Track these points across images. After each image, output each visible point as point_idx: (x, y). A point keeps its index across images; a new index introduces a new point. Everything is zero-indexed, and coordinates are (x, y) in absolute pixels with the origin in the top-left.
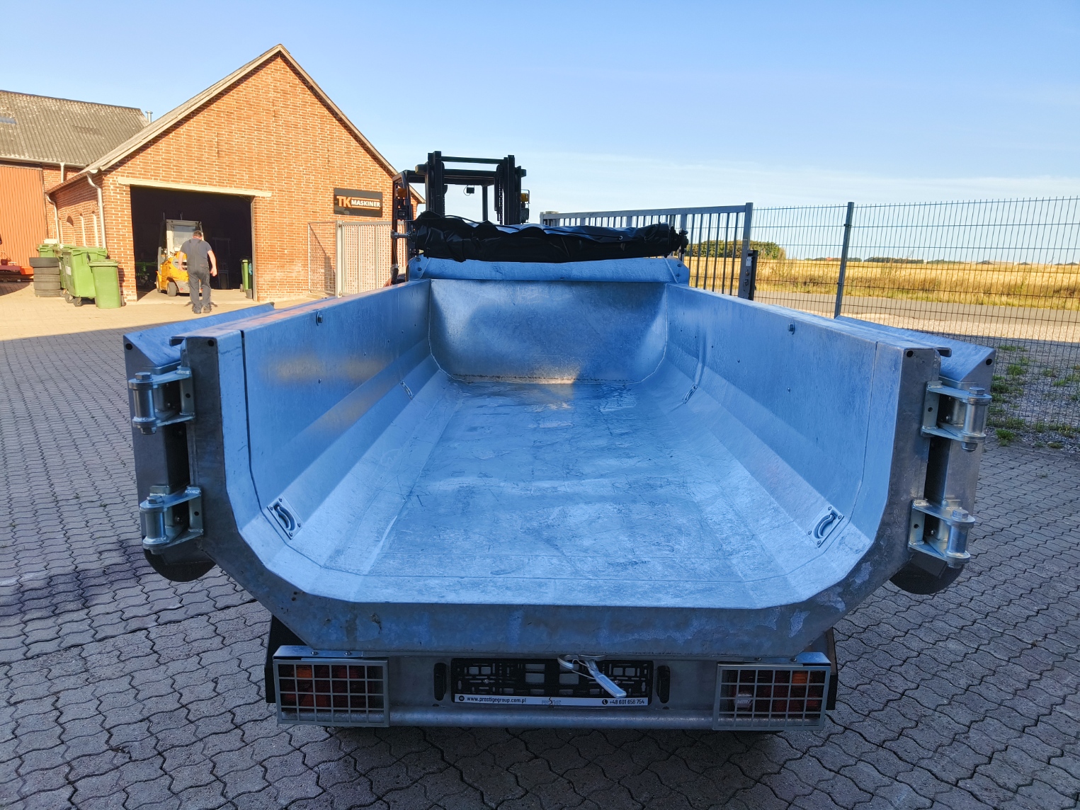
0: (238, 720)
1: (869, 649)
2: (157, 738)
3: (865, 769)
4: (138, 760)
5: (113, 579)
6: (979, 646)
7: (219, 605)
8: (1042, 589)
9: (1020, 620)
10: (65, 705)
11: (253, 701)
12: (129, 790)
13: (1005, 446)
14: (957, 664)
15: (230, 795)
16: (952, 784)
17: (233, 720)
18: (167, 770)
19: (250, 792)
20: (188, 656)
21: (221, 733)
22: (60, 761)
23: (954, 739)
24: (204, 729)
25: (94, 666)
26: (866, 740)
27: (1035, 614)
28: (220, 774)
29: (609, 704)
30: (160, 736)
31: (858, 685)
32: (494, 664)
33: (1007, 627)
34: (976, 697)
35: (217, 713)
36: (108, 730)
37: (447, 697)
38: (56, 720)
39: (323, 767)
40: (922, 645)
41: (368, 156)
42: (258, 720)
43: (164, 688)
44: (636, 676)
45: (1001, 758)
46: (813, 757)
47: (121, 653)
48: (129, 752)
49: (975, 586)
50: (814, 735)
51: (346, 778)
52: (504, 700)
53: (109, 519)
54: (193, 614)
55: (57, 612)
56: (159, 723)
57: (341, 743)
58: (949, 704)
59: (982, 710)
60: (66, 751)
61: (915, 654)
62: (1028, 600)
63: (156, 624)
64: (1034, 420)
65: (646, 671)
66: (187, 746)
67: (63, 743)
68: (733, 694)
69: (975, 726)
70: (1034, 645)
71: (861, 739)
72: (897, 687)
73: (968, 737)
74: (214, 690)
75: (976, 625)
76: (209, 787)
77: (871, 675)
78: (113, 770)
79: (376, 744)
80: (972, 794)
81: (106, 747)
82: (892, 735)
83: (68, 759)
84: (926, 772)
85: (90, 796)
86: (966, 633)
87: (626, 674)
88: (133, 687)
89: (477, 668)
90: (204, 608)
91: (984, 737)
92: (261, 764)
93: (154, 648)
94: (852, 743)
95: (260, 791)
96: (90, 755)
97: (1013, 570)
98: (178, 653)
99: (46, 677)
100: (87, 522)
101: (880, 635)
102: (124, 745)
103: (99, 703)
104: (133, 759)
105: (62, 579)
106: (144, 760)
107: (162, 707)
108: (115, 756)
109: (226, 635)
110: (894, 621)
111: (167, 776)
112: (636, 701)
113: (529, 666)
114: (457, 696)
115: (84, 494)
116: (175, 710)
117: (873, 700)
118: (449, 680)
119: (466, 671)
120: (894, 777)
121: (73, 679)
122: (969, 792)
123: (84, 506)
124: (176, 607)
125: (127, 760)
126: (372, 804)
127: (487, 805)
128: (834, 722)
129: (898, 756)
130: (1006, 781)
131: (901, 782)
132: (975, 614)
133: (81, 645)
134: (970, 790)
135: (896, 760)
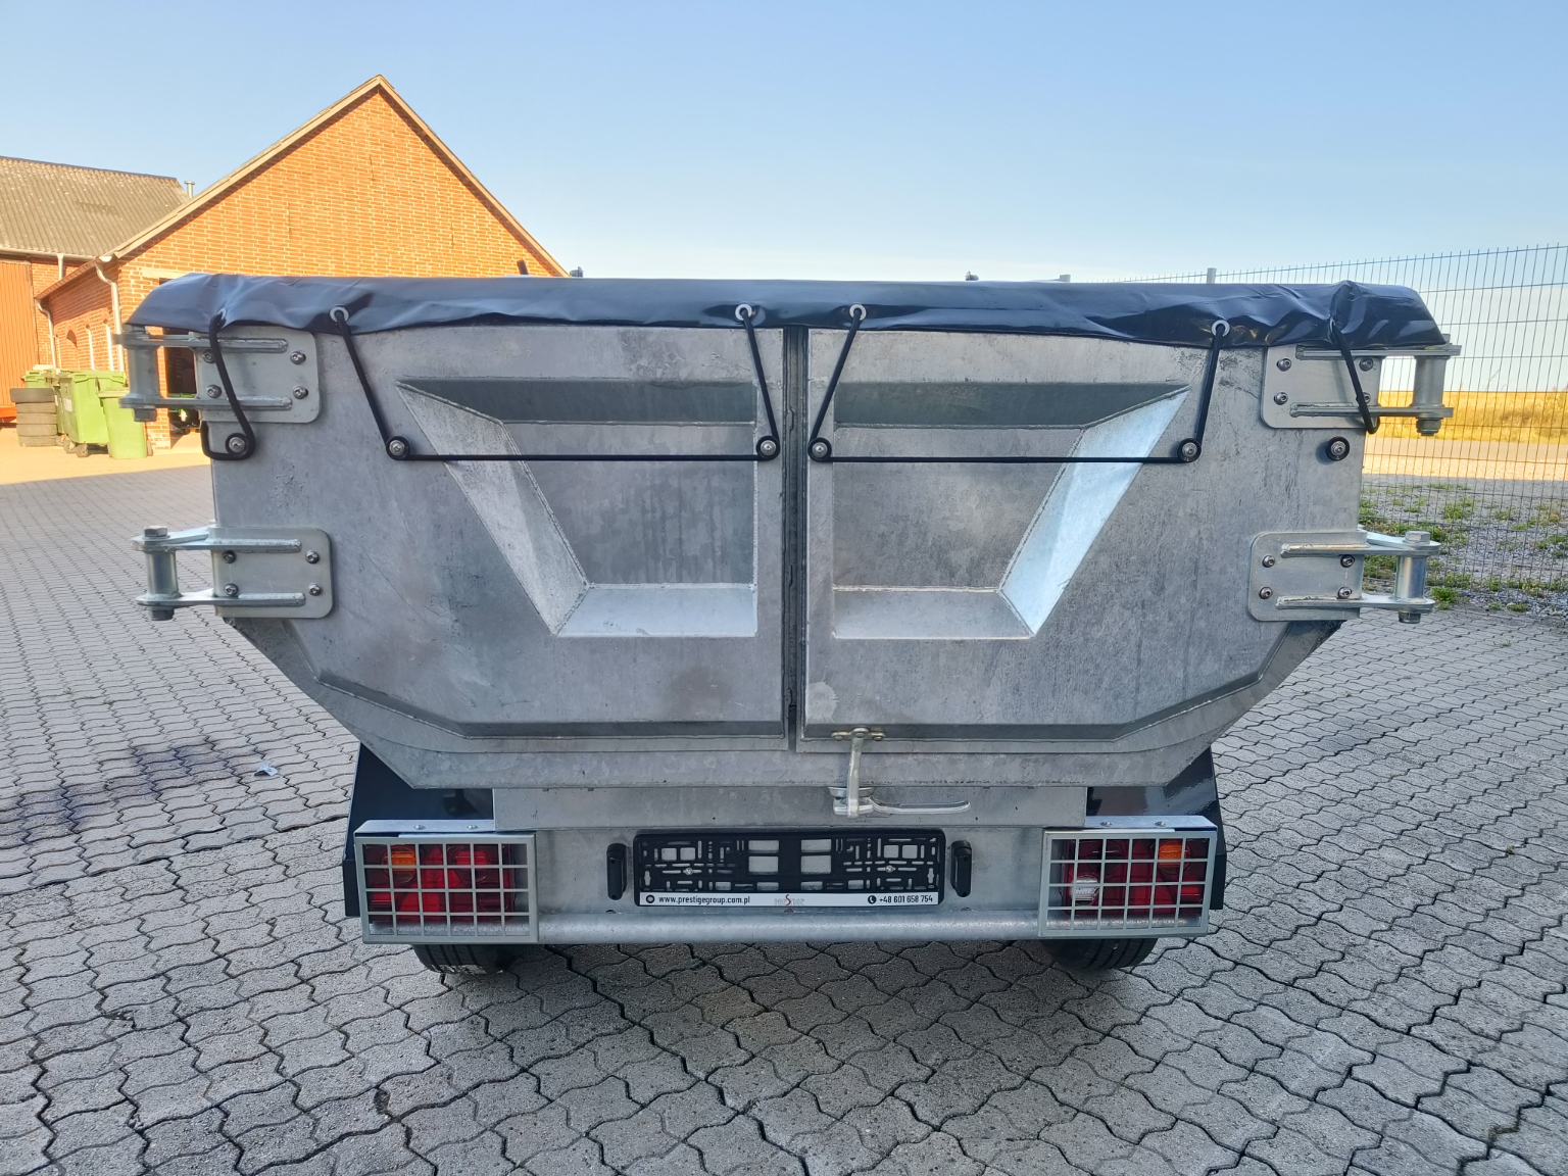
0: (305, 972)
1: (1264, 862)
2: (177, 998)
3: (1269, 1015)
4: (145, 1029)
5: (119, 795)
6: (1428, 855)
7: (281, 825)
8: (1516, 782)
9: (1486, 822)
10: (34, 960)
11: (329, 947)
12: (129, 1068)
13: (1446, 609)
14: (1397, 879)
15: (290, 1071)
16: (1402, 1032)
17: (297, 972)
18: (192, 1040)
19: (321, 1067)
20: (231, 892)
21: (278, 990)
22: (24, 1033)
23: (1400, 975)
24: (251, 984)
25: (83, 907)
26: (1269, 978)
27: (1508, 813)
28: (274, 1044)
29: (878, 903)
30: (182, 996)
31: (1251, 908)
32: (700, 843)
33: (1469, 830)
34: (1429, 919)
35: (273, 964)
36: (101, 991)
37: (628, 896)
38: (19, 980)
39: (437, 1031)
40: (1345, 855)
41: (511, 237)
42: (336, 972)
43: (192, 932)
44: (918, 859)
45: (1473, 997)
46: (1189, 1001)
47: (127, 890)
48: (132, 1019)
49: (1416, 781)
51: (473, 1044)
52: (715, 900)
53: (116, 719)
54: (239, 837)
55: (30, 839)
56: (181, 980)
57: (464, 998)
58: (1390, 929)
59: (1440, 937)
60: (32, 1020)
61: (1335, 867)
62: (1495, 797)
63: (183, 851)
64: (1485, 575)
65: (933, 850)
66: (224, 1008)
67: (28, 1009)
68: (1069, 879)
69: (1430, 956)
70: (1509, 853)
71: (1261, 977)
72: (1310, 909)
73: (1422, 971)
74: (269, 935)
75: (1421, 829)
76: (255, 1061)
77: (1270, 894)
78: (105, 1042)
79: (519, 999)
80: (1433, 1044)
81: (96, 1013)
82: (1307, 971)
83: (35, 1030)
84: (1362, 1017)
85: (67, 1079)
86: (1408, 839)
87: (904, 856)
88: (144, 934)
89: (674, 850)
90: (257, 830)
91: (1446, 971)
92: (339, 1029)
93: (178, 882)
94: (1247, 982)
95: (336, 1065)
96: (70, 1024)
97: (1470, 759)
98: (216, 888)
99: (7, 924)
100: (83, 724)
101: (1280, 844)
102: (125, 1009)
103: (88, 955)
104: (139, 1027)
105: (40, 797)
106: (155, 1028)
107: (186, 958)
108: (110, 1024)
109: (291, 863)
110: (1301, 826)
111: (191, 1049)
112: (920, 899)
113: (755, 845)
114: (643, 896)
115: (78, 688)
116: (208, 962)
117: (1276, 925)
118: (630, 870)
119: (656, 856)
120: (1313, 1024)
121: (49, 926)
122: (1428, 1041)
123: (79, 703)
124: (214, 829)
125: (129, 1029)
126: (512, 1077)
127: (692, 1075)
128: (1218, 955)
129: (1318, 998)
130: (1483, 1026)
131: (1325, 1031)
132: (1420, 816)
133: (64, 882)
134: (1430, 1038)
135: (1315, 1003)
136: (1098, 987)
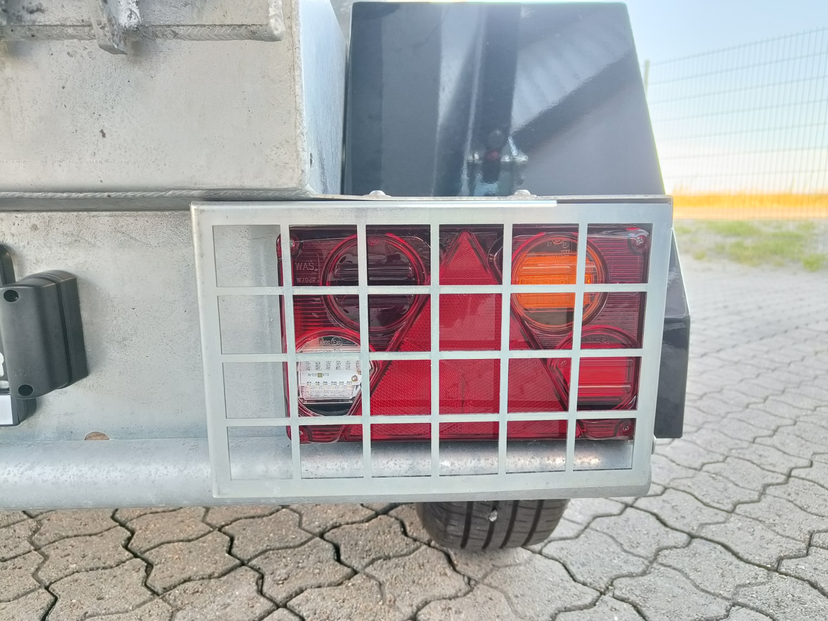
1: (710, 418)
26: (740, 559)
31: (703, 465)
40: (796, 412)
46: (623, 600)
50: (625, 551)
61: (789, 422)
72: (774, 465)
77: (724, 450)
82: (793, 547)
117: (737, 485)
128: (665, 524)
136: (485, 576)
